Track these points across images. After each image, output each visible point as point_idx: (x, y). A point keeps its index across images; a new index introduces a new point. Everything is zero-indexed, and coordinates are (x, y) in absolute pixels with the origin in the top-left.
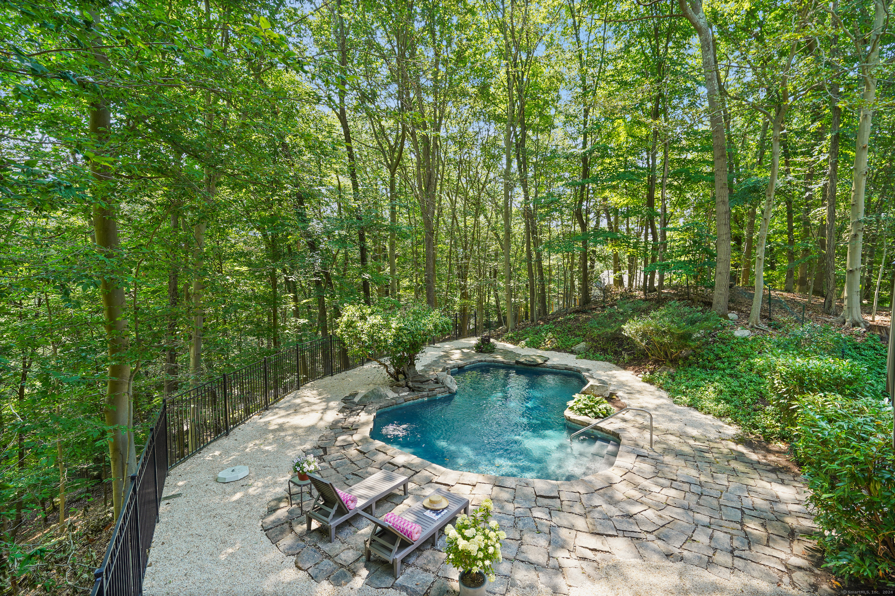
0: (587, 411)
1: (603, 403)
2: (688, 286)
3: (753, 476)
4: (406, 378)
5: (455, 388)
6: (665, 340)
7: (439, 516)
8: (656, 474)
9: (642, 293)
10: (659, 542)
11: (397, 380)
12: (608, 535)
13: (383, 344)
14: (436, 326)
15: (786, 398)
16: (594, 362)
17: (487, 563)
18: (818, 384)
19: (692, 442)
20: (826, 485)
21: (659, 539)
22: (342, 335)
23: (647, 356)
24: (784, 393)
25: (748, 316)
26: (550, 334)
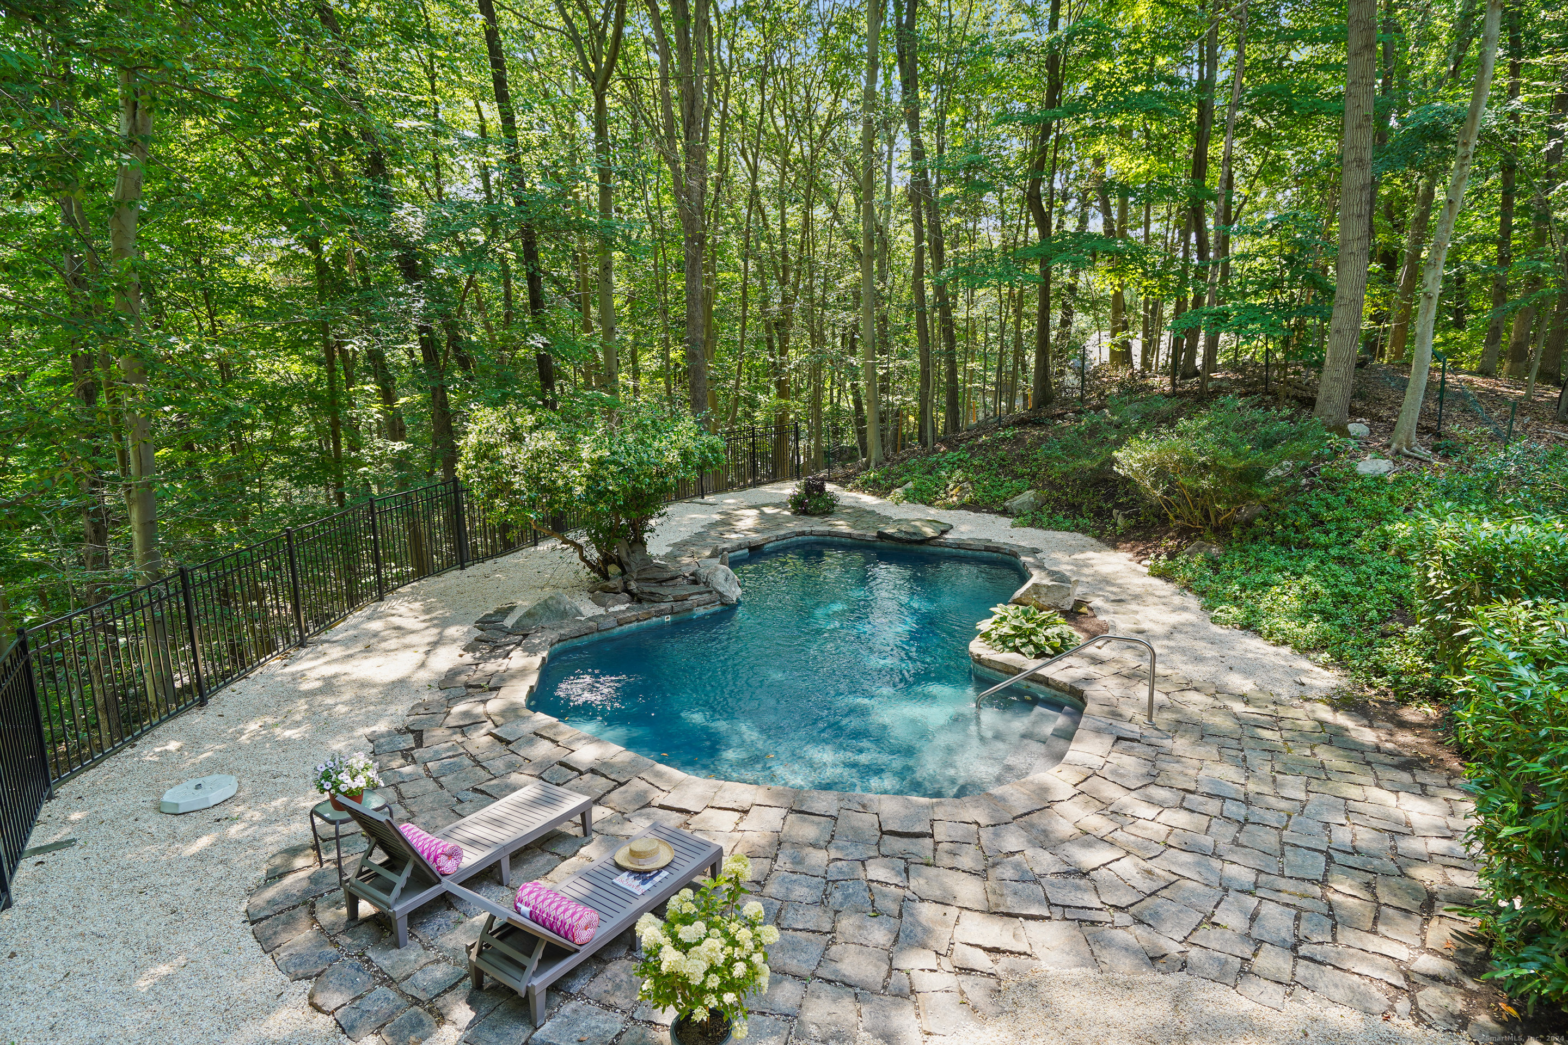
0: (1018, 641)
1: (1055, 624)
2: (1267, 365)
3: (1361, 779)
4: (624, 572)
5: (734, 593)
6: (1205, 483)
7: (649, 885)
8: (1153, 778)
9: (1167, 380)
10: (1139, 930)
11: (606, 577)
12: (1028, 917)
13: (564, 497)
14: (685, 455)
15: (1449, 610)
16: (1050, 534)
17: (729, 998)
18: (1524, 578)
19: (1239, 707)
20: (1513, 807)
21: (1141, 922)
22: (467, 477)
23: (1164, 520)
24: (1447, 599)
25: (1392, 428)
26: (958, 473)
